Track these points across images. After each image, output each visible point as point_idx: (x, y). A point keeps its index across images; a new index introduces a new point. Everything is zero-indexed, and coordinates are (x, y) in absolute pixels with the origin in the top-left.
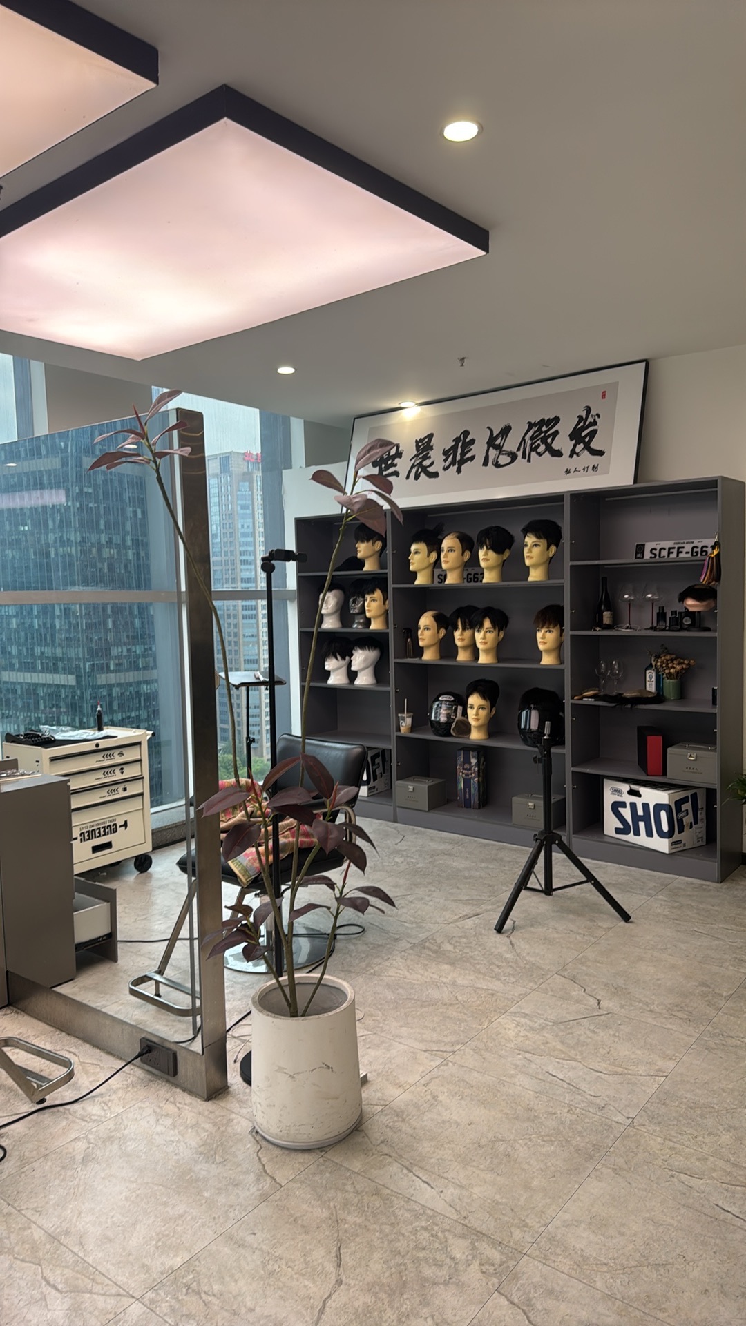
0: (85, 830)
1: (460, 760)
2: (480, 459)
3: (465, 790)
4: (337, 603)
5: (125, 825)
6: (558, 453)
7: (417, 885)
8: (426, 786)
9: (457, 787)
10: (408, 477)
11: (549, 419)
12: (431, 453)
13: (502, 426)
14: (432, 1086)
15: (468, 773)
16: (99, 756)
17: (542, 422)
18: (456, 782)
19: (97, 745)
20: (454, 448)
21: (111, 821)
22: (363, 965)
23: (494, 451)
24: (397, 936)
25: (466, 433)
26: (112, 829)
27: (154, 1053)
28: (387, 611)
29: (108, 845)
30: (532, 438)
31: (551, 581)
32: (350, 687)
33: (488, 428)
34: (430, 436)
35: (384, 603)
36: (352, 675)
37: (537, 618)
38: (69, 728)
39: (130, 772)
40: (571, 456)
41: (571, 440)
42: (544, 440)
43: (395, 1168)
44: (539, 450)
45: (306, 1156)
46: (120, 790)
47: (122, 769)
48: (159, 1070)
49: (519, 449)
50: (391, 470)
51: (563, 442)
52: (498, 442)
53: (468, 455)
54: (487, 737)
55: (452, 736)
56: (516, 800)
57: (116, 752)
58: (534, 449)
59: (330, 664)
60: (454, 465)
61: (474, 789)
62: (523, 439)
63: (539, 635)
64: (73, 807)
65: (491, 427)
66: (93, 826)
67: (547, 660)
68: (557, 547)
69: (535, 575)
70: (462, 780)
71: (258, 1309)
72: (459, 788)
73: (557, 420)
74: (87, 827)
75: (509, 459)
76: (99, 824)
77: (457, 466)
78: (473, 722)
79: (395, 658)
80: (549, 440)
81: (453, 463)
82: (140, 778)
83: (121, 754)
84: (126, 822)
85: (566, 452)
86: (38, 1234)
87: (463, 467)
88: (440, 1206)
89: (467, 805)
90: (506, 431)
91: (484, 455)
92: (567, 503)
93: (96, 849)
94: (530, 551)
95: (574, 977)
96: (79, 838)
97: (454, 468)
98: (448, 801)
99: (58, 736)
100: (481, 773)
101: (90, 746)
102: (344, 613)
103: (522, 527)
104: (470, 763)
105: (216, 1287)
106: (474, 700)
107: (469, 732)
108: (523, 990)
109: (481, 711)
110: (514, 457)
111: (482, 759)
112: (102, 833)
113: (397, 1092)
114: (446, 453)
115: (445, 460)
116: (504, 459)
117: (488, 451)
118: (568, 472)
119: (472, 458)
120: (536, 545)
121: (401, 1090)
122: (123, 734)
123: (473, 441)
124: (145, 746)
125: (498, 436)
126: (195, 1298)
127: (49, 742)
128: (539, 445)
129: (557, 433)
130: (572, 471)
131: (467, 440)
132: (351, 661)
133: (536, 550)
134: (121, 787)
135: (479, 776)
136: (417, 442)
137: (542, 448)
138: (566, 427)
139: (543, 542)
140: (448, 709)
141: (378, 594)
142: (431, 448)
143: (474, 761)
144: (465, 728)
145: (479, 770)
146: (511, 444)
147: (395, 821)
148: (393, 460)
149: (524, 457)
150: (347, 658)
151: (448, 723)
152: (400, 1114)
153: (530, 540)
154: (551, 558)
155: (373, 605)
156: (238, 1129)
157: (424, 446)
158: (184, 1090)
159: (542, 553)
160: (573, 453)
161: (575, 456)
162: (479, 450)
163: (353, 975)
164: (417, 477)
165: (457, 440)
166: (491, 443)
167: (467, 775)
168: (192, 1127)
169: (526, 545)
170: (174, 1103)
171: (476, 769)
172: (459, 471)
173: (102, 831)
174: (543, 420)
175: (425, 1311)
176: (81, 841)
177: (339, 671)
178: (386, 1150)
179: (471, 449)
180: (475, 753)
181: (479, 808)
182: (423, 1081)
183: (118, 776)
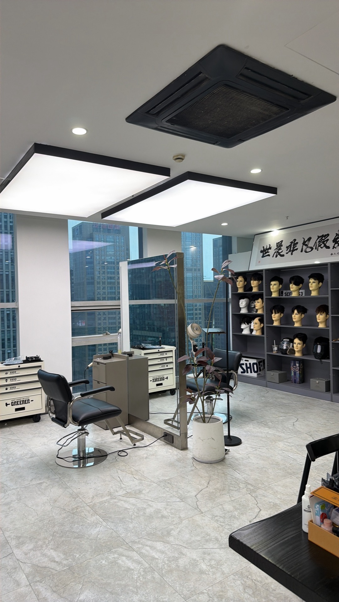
0: (154, 378)
1: (292, 364)
2: (300, 250)
3: (294, 376)
4: (246, 303)
5: (167, 378)
6: (328, 247)
7: (266, 406)
8: (278, 374)
9: (291, 375)
10: (273, 257)
11: (325, 235)
12: (282, 248)
13: (308, 237)
14: (249, 455)
15: (295, 369)
16: (159, 354)
17: (323, 236)
18: (291, 373)
19: (159, 350)
20: (290, 246)
21: (162, 376)
22: (239, 425)
23: (305, 246)
24: (253, 419)
25: (295, 240)
26: (163, 379)
27: (167, 436)
28: (263, 306)
29: (161, 384)
30: (319, 242)
31: (320, 296)
32: (251, 335)
33: (303, 238)
34: (282, 241)
35: (262, 304)
36: (251, 331)
37: (317, 310)
38: (150, 345)
39: (169, 360)
40: (333, 248)
41: (333, 242)
42: (323, 243)
43: (231, 469)
44: (321, 246)
45: (206, 464)
46: (166, 366)
47: (166, 359)
48: (169, 441)
49: (314, 246)
50: (267, 254)
51: (330, 243)
52: (306, 243)
53: (296, 248)
54: (302, 355)
55: (287, 354)
56: (311, 380)
57: (165, 353)
58: (319, 246)
59: (243, 326)
60: (290, 252)
61: (298, 376)
62: (316, 242)
63: (317, 316)
64: (149, 370)
65: (304, 238)
66: (156, 377)
67: (321, 326)
68: (322, 283)
69: (314, 294)
70: (293, 372)
71: (185, 488)
72: (292, 375)
73: (328, 235)
74: (155, 377)
75: (310, 250)
76: (158, 377)
77: (291, 252)
78: (296, 350)
79: (266, 324)
80: (325, 243)
81: (290, 251)
82: (172, 363)
83: (166, 354)
84: (167, 377)
85: (331, 247)
86: (133, 470)
87: (294, 253)
88: (240, 478)
89: (295, 382)
90: (309, 239)
91: (301, 248)
92: (329, 266)
93: (158, 385)
94: (312, 285)
95: (311, 435)
96: (152, 381)
97: (290, 253)
98: (288, 381)
99: (147, 347)
100: (301, 370)
101: (156, 351)
102: (249, 307)
103: (308, 276)
104: (296, 366)
105: (175, 484)
106: (296, 341)
107: (295, 353)
108: (290, 436)
109: (299, 345)
110: (312, 249)
111: (301, 365)
112: (160, 380)
113: (238, 455)
114: (287, 247)
115: (287, 250)
116: (309, 250)
117: (303, 246)
118: (332, 254)
119: (297, 249)
120: (314, 282)
121: (239, 455)
122: (167, 348)
123: (297, 243)
124: (174, 352)
125: (306, 241)
126: (170, 485)
127: (144, 349)
128: (321, 245)
129: (328, 240)
130: (333, 254)
131: (295, 242)
132: (251, 325)
133: (314, 284)
134: (166, 365)
135: (300, 371)
136: (277, 243)
137: (323, 245)
138: (331, 238)
139: (317, 281)
140: (287, 344)
141: (260, 300)
142: (282, 246)
143: (297, 365)
144: (293, 351)
145: (300, 369)
146: (311, 244)
147: (267, 387)
148: (268, 250)
149: (316, 249)
150: (249, 324)
151: (286, 350)
152: (237, 459)
153: (312, 280)
154: (320, 287)
155: (258, 304)
156: (188, 457)
157: (279, 245)
158: (175, 447)
159: (316, 285)
160: (334, 247)
161: (334, 248)
162: (299, 246)
163: (234, 428)
164: (276, 256)
165: (292, 243)
166: (304, 243)
167: (295, 370)
168: (176, 455)
169: (310, 283)
170: (172, 450)
171: (299, 368)
172: (292, 254)
173: (160, 379)
174: (323, 235)
175: (228, 494)
176: (153, 382)
177: (247, 329)
178: (229, 466)
179: (296, 246)
180: (298, 362)
181: (300, 383)
182: (247, 453)
183: (165, 361)
